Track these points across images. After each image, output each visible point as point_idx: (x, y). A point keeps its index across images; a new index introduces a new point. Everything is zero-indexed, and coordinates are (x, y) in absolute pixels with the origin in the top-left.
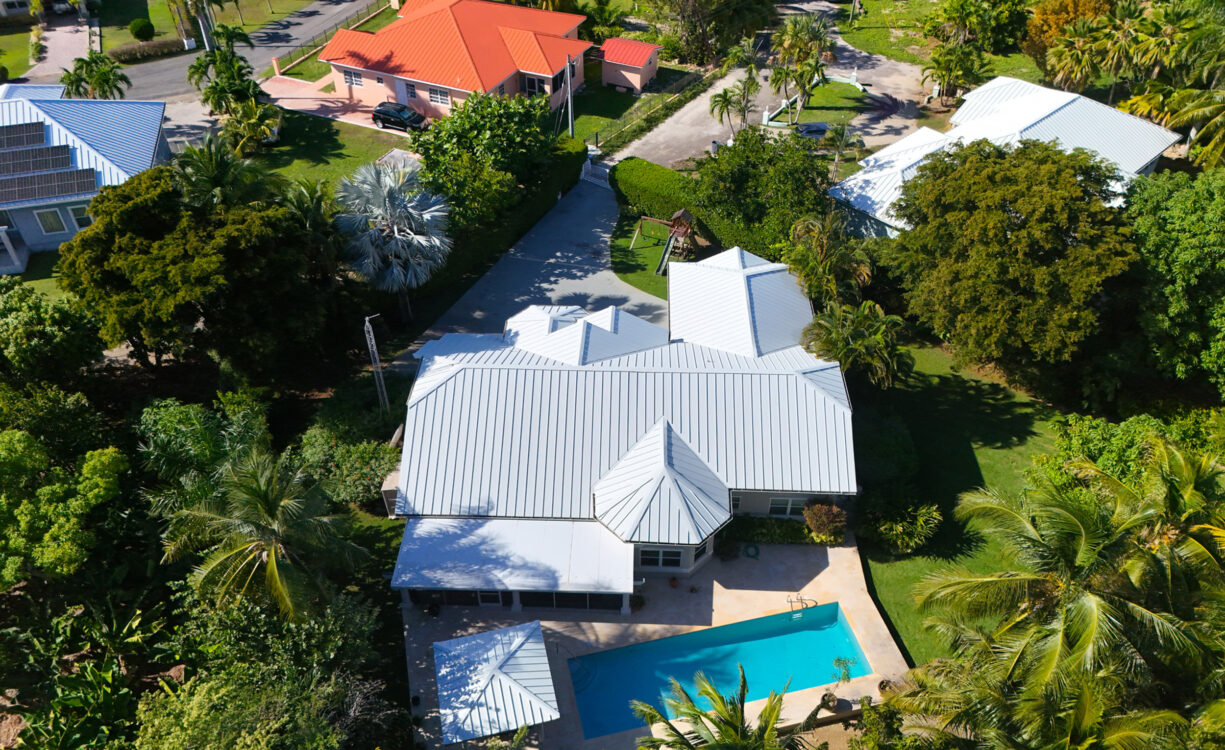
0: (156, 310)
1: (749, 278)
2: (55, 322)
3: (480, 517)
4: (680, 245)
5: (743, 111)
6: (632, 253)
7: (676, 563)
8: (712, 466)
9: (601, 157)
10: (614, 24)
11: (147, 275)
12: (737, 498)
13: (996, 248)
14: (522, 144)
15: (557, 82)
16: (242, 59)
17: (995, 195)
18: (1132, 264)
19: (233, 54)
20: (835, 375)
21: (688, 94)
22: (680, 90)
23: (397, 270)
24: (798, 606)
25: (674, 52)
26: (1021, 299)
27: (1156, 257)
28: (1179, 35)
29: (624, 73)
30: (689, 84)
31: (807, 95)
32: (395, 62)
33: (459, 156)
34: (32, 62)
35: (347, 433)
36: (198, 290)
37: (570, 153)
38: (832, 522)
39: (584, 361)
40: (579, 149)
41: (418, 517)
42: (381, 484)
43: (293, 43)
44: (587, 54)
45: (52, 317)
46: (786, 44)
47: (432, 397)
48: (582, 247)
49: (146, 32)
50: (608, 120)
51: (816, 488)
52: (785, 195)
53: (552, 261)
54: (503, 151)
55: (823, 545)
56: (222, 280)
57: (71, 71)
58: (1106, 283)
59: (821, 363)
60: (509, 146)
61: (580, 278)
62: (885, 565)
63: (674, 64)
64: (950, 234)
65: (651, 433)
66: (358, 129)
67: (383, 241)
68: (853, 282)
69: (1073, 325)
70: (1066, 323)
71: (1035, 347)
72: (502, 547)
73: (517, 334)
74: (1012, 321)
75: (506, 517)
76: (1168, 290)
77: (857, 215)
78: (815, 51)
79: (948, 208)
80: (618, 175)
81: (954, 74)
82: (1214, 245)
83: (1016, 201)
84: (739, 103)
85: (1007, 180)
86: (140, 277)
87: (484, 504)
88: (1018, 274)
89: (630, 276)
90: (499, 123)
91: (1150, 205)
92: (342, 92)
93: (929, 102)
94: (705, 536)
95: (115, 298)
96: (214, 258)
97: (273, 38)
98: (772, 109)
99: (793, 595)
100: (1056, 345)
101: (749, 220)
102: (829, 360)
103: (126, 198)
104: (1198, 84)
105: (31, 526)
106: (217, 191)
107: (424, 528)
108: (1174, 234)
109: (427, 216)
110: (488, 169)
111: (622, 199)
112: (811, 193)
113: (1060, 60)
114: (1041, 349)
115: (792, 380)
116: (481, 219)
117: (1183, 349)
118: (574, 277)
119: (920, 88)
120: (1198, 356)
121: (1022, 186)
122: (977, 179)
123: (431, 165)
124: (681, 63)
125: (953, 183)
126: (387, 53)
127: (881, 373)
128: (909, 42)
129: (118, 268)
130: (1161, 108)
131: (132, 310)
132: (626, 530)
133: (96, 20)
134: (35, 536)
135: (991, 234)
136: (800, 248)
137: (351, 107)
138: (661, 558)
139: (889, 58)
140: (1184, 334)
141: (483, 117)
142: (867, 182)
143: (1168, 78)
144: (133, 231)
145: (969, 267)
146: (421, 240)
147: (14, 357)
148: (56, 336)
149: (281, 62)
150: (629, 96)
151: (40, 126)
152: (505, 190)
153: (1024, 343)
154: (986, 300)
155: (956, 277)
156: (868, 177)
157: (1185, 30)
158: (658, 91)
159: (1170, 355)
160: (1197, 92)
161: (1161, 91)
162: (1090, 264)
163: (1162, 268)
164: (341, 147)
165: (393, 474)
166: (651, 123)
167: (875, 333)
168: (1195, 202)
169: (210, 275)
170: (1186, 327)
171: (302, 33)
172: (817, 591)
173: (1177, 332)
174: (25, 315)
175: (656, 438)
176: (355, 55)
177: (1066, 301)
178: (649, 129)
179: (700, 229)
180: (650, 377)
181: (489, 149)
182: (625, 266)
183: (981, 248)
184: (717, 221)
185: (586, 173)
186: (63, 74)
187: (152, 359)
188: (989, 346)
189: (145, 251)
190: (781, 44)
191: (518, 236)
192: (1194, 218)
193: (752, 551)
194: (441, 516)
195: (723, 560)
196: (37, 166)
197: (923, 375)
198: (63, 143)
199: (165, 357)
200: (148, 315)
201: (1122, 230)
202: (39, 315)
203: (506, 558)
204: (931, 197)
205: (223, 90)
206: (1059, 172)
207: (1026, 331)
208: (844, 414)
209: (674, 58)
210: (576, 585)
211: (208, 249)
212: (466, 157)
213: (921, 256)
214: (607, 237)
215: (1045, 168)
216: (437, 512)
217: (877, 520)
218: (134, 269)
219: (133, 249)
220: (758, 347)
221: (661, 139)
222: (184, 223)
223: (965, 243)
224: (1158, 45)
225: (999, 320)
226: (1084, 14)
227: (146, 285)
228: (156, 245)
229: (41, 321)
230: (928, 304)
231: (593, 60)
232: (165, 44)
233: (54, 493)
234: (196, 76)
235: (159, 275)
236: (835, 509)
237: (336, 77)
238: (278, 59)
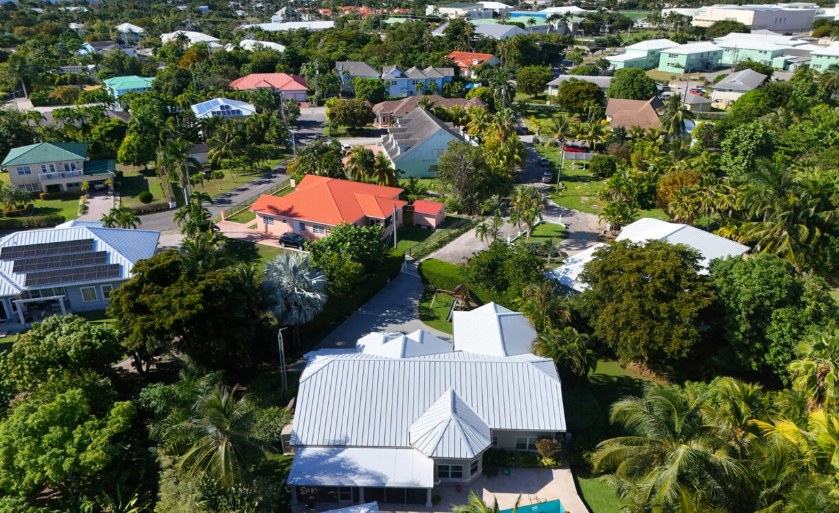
0: (163, 323)
1: (499, 317)
2: (98, 337)
3: (341, 446)
4: (459, 305)
5: (494, 235)
6: (431, 310)
7: (459, 475)
8: (480, 416)
9: (413, 261)
10: (420, 194)
11: (160, 304)
12: (496, 434)
13: (636, 293)
14: (368, 250)
15: (388, 222)
16: (206, 209)
17: (634, 265)
18: (714, 302)
19: (201, 207)
20: (551, 364)
21: (463, 229)
22: (459, 227)
23: (295, 312)
24: (535, 502)
25: (455, 208)
26: (654, 322)
27: (728, 299)
28: (739, 193)
29: (426, 218)
30: (464, 224)
31: (533, 229)
32: (294, 211)
33: (332, 255)
34: (79, 214)
35: (261, 403)
36: (187, 312)
37: (395, 257)
38: (554, 449)
39: (404, 355)
40: (400, 254)
41: (303, 447)
42: (280, 432)
43: (233, 204)
44: (404, 208)
45: (97, 334)
46: (518, 201)
47: (314, 377)
48: (401, 307)
49: (148, 198)
50: (417, 243)
51: (542, 428)
52: (519, 275)
53: (384, 315)
54: (357, 253)
55: (549, 468)
56: (201, 307)
57: (108, 215)
58: (700, 311)
59: (542, 359)
60: (360, 250)
61: (400, 323)
62: (588, 480)
63: (455, 214)
64: (612, 288)
65: (443, 397)
66: (270, 248)
67: (287, 296)
68: (561, 320)
69: (685, 336)
70: (682, 335)
71: (666, 349)
72: (353, 464)
73: (364, 346)
74: (651, 334)
75: (356, 447)
76: (737, 317)
77: (563, 288)
78: (535, 204)
79: (609, 273)
80: (423, 267)
81: (616, 217)
82: (759, 291)
83: (645, 267)
84: (492, 230)
85: (639, 257)
86: (156, 305)
87: (343, 439)
88: (650, 307)
89: (430, 322)
90: (355, 238)
91: (722, 272)
92: (261, 228)
93: (605, 233)
94: (476, 454)
95: (140, 318)
96: (198, 295)
97: (221, 202)
98: (512, 237)
99: (532, 496)
100: (677, 348)
101: (499, 289)
102: (547, 357)
103: (152, 265)
104: (754, 219)
105: (80, 443)
106: (200, 263)
107: (307, 452)
108: (738, 287)
109: (314, 282)
110: (348, 262)
111: (425, 281)
112: (533, 274)
113: (676, 208)
114: (669, 350)
115: (525, 365)
116: (343, 290)
117: (753, 352)
118: (397, 323)
119: (598, 226)
120: (763, 357)
121: (648, 261)
122: (622, 257)
123: (317, 257)
124: (459, 213)
125: (610, 260)
126: (290, 206)
127: (578, 364)
128: (592, 203)
129: (144, 302)
130: (737, 233)
131: (148, 324)
132: (429, 450)
133: (118, 193)
134: (81, 448)
135: (633, 285)
136: (529, 302)
137: (266, 236)
138: (450, 471)
139: (580, 211)
140: (752, 344)
141: (346, 235)
142: (567, 270)
143: (738, 217)
144: (154, 282)
145: (624, 306)
146: (310, 295)
147: (72, 356)
148: (97, 345)
149: (226, 213)
150: (429, 230)
151: (91, 241)
152: (358, 272)
153: (659, 347)
154: (634, 323)
155: (617, 311)
156: (567, 267)
157: (740, 191)
158: (445, 228)
159: (747, 357)
160: (755, 223)
161: (736, 223)
162: (690, 301)
163: (732, 305)
164: (260, 257)
165: (288, 426)
166: (442, 244)
167: (573, 342)
168: (745, 269)
169: (195, 303)
170: (753, 340)
171: (238, 199)
172: (546, 493)
173: (748, 342)
174: (80, 334)
175: (447, 399)
176: (271, 208)
177: (680, 323)
178: (441, 247)
179: (471, 297)
180: (443, 364)
181: (349, 251)
182: (427, 317)
183: (628, 293)
184: (480, 290)
185: (404, 269)
186: (102, 217)
187: (144, 368)
188: (639, 349)
189: (160, 292)
190: (515, 201)
191: (364, 300)
192: (745, 277)
193: (506, 471)
194: (317, 446)
195: (489, 476)
196: (87, 262)
197: (608, 376)
198: (103, 250)
199: (151, 367)
200: (157, 326)
201: (706, 284)
202: (89, 333)
203: (357, 469)
204: (599, 268)
205: (194, 225)
206: (668, 254)
207: (659, 340)
208: (557, 385)
209: (454, 211)
210: (399, 483)
211: (195, 290)
212: (336, 255)
213: (597, 301)
214: (416, 302)
215: (660, 252)
216: (315, 443)
217: (581, 451)
218: (153, 301)
219: (152, 291)
220: (506, 352)
221: (448, 252)
222: (182, 277)
223: (620, 292)
224: (729, 198)
225: (643, 334)
226: (686, 184)
227: (159, 310)
228: (166, 288)
229: (90, 336)
230: (603, 329)
231: (408, 212)
232: (159, 205)
233: (93, 425)
234: (179, 219)
235: (166, 304)
236: (554, 441)
237: (259, 221)
238: (225, 212)
